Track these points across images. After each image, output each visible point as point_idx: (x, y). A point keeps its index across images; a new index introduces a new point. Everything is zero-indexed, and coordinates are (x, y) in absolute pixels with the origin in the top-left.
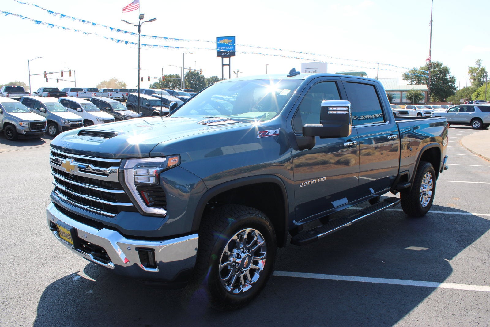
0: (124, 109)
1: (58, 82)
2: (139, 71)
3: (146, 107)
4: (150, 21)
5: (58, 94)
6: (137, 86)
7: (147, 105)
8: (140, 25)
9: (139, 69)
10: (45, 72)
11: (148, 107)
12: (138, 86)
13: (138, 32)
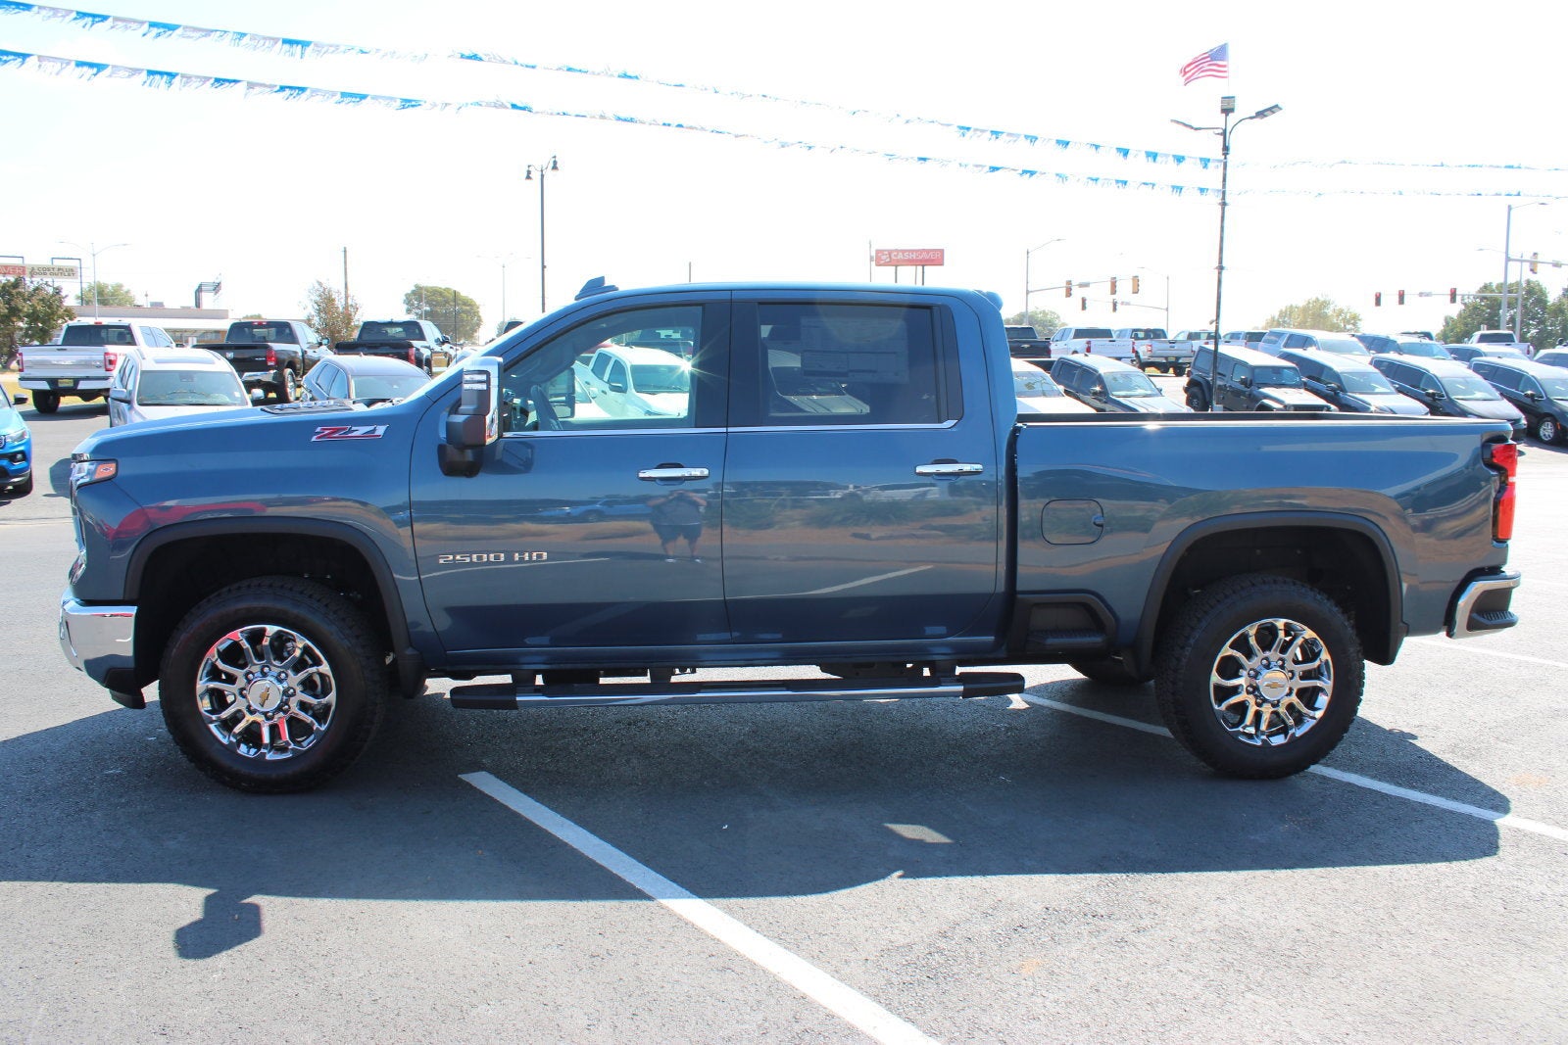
0: (1149, 392)
1: (1115, 309)
2: (1220, 273)
3: (1242, 387)
4: (1261, 114)
5: (1026, 346)
6: (1211, 323)
7: (1243, 382)
8: (1228, 132)
9: (1221, 268)
10: (1069, 283)
11: (1246, 389)
12: (1214, 324)
13: (1221, 152)
